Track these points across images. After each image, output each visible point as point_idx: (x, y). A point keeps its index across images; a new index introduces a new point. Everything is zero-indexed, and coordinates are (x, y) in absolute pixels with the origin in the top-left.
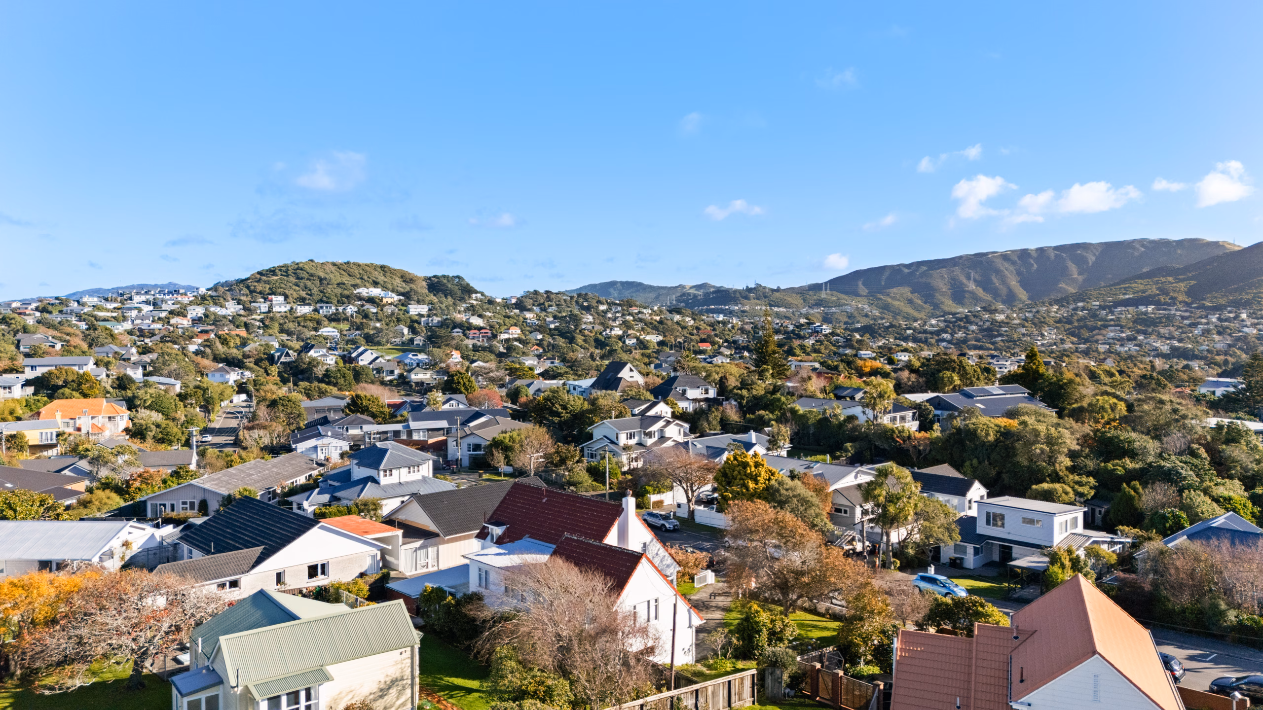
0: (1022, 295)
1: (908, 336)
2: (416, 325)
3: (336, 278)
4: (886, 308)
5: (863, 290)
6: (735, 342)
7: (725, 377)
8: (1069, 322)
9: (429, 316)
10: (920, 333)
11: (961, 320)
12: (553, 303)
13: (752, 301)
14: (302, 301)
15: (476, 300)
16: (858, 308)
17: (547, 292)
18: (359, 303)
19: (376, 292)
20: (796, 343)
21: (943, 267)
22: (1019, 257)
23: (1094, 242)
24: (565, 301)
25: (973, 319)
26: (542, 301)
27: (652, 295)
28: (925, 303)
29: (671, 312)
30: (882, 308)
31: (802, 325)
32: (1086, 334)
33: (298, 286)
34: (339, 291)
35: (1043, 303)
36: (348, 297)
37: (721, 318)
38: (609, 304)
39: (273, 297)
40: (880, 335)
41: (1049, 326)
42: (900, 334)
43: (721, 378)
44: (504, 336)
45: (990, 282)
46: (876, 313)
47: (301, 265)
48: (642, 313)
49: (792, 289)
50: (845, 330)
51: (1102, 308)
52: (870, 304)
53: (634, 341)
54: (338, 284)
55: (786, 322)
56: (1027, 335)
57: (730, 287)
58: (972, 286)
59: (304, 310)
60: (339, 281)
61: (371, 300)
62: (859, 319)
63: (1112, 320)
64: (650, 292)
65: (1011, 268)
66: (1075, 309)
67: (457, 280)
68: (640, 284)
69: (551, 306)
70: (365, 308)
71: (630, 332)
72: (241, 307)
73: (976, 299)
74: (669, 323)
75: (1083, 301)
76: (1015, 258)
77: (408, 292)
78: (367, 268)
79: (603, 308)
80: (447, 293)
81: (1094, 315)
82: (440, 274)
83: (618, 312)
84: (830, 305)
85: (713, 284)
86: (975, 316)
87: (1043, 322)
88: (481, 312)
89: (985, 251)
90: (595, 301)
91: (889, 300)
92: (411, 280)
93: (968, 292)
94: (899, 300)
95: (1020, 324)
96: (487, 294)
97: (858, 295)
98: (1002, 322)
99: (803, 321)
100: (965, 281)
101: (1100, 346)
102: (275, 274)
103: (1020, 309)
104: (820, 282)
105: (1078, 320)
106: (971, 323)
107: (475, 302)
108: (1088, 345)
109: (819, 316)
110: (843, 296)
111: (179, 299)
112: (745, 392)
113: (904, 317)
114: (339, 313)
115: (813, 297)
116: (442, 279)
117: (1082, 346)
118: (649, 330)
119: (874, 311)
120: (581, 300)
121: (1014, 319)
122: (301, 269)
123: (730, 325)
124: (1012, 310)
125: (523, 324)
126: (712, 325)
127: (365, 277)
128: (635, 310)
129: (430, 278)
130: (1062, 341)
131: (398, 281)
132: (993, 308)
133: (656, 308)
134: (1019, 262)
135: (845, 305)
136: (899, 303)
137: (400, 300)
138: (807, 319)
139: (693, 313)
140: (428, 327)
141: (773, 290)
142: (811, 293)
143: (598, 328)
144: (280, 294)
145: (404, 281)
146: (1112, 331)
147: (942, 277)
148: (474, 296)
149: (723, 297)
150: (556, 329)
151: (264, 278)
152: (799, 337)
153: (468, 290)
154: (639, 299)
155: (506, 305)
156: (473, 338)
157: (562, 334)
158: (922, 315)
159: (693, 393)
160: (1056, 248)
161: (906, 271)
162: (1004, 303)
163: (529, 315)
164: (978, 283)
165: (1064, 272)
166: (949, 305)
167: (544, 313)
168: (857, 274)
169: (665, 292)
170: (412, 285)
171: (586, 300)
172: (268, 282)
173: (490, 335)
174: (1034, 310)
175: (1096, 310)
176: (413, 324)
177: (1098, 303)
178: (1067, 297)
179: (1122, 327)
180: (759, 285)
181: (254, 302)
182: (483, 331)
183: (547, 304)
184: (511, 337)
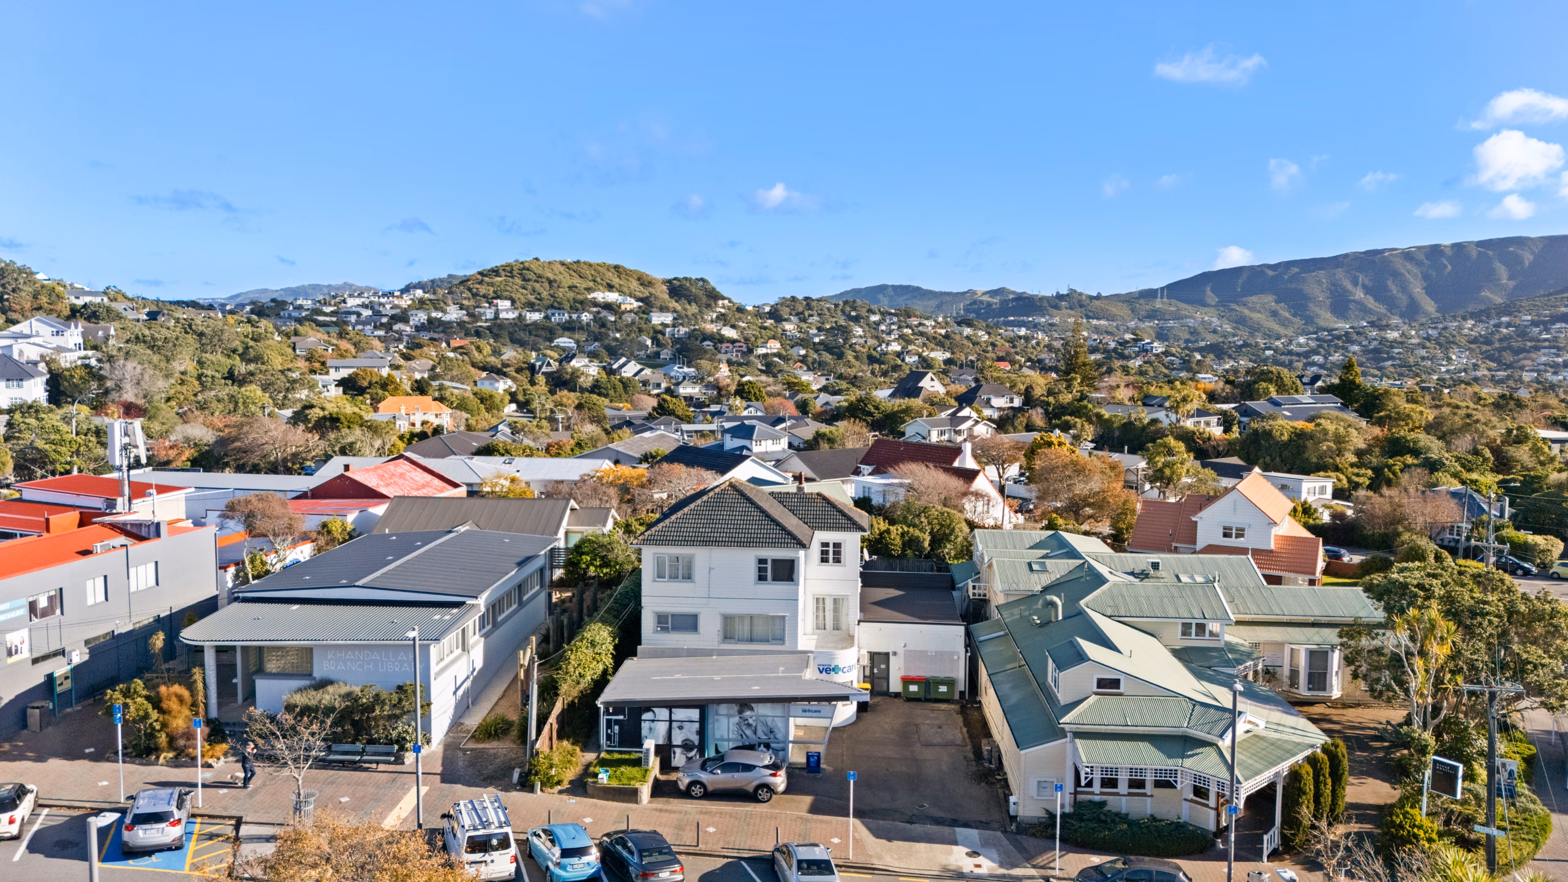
0: (1429, 306)
1: (1268, 358)
2: (660, 336)
3: (566, 280)
4: (1241, 322)
5: (1211, 298)
6: (1040, 361)
7: (1031, 387)
8: (1487, 341)
9: (674, 326)
10: (1283, 354)
11: (1339, 338)
12: (815, 312)
13: (1064, 311)
14: (531, 306)
15: (723, 307)
16: (1203, 321)
17: (806, 299)
18: (595, 309)
19: (612, 297)
20: (1117, 363)
21: (1321, 269)
22: (1427, 256)
23: (1533, 235)
24: (829, 309)
25: (1355, 337)
26: (801, 309)
27: (934, 303)
28: (1294, 316)
29: (959, 324)
30: (1236, 322)
31: (1127, 342)
32: (1508, 357)
33: (526, 289)
34: (571, 295)
35: (1454, 318)
36: (582, 302)
37: (1023, 332)
38: (882, 313)
39: (499, 301)
40: (1230, 357)
41: (1459, 346)
42: (1257, 355)
43: (1027, 389)
44: (761, 351)
45: (1386, 289)
46: (1228, 328)
47: (527, 265)
48: (924, 325)
49: (1116, 297)
50: (1183, 349)
51: (1534, 323)
52: (1221, 317)
53: (916, 358)
54: (570, 288)
55: (1107, 339)
56: (1428, 358)
57: (1035, 293)
58: (1359, 294)
59: (535, 317)
60: (570, 283)
61: (608, 307)
62: (1204, 335)
63: (1546, 340)
64: (929, 299)
65: (1415, 270)
66: (1498, 326)
67: (701, 283)
68: (918, 289)
69: (812, 315)
70: (602, 315)
71: (910, 348)
72: (464, 312)
73: (1365, 310)
74: (957, 337)
75: (1509, 314)
76: (1422, 257)
77: (647, 298)
78: (600, 268)
79: (874, 318)
80: (691, 299)
81: (1522, 333)
82: (681, 276)
83: (893, 323)
84: (1167, 317)
85: (1012, 289)
86: (1358, 333)
87: (1453, 342)
88: (733, 321)
89: (1380, 247)
90: (865, 310)
91: (1246, 312)
92: (650, 283)
93: (1354, 301)
94: (1259, 312)
95: (1419, 344)
96: (734, 300)
97: (1204, 304)
98: (1395, 341)
99: (1128, 336)
100: (1350, 287)
101: (1525, 373)
102: (498, 274)
103: (1422, 325)
104: (1155, 287)
105: (1500, 340)
106: (1352, 342)
107: (723, 311)
108: (1509, 372)
109: (1151, 332)
110: (1184, 305)
111: (396, 302)
112: (1051, 399)
113: (1265, 334)
114: (573, 321)
115: (1144, 307)
116: (684, 282)
117: (1501, 374)
118: (933, 346)
119: (1225, 326)
120: (848, 309)
121: (1412, 337)
122: (528, 269)
123: (1034, 342)
124: (1410, 325)
125: (782, 337)
126: (1011, 341)
127: (598, 280)
128: (915, 322)
129: (669, 281)
130: (1476, 367)
131: (634, 284)
132: (1384, 323)
133: (940, 319)
134: (1426, 261)
135: (1186, 317)
136: (1259, 315)
137: (640, 307)
138: (1133, 334)
139: (987, 326)
140: (676, 341)
141: (1091, 298)
142: (1142, 301)
143: (872, 342)
144: (506, 298)
145: (642, 284)
146: (1544, 355)
147: (1319, 282)
148: (720, 302)
149: (1026, 305)
150: (821, 343)
151: (486, 279)
152: (1123, 357)
153: (714, 296)
154: (918, 306)
155: (758, 313)
156: (726, 352)
157: (829, 349)
158: (1290, 332)
159: (998, 402)
160: (1480, 244)
161: (1271, 273)
162: (1402, 316)
163: (788, 326)
164: (1367, 290)
165: (1490, 276)
166: (1327, 318)
167: (804, 326)
168: (1206, 278)
169: (948, 298)
170: (651, 290)
171: (855, 309)
172: (492, 285)
173: (745, 349)
174: (1441, 326)
175: (1526, 326)
176: (657, 334)
177: (1529, 318)
178: (1489, 309)
179: (1559, 349)
180: (1073, 291)
181: (478, 307)
182: (737, 344)
183: (806, 313)
184: (769, 351)
